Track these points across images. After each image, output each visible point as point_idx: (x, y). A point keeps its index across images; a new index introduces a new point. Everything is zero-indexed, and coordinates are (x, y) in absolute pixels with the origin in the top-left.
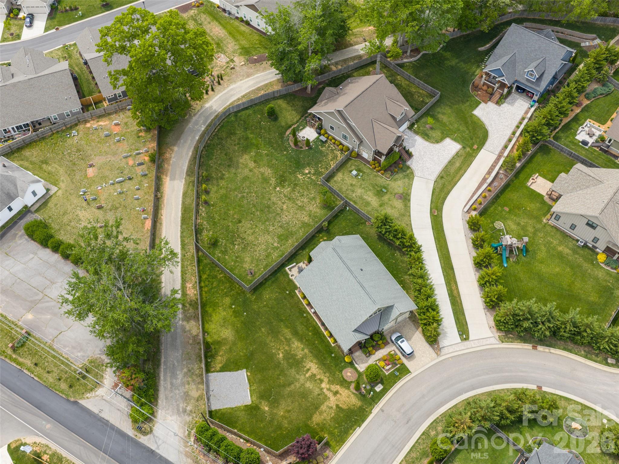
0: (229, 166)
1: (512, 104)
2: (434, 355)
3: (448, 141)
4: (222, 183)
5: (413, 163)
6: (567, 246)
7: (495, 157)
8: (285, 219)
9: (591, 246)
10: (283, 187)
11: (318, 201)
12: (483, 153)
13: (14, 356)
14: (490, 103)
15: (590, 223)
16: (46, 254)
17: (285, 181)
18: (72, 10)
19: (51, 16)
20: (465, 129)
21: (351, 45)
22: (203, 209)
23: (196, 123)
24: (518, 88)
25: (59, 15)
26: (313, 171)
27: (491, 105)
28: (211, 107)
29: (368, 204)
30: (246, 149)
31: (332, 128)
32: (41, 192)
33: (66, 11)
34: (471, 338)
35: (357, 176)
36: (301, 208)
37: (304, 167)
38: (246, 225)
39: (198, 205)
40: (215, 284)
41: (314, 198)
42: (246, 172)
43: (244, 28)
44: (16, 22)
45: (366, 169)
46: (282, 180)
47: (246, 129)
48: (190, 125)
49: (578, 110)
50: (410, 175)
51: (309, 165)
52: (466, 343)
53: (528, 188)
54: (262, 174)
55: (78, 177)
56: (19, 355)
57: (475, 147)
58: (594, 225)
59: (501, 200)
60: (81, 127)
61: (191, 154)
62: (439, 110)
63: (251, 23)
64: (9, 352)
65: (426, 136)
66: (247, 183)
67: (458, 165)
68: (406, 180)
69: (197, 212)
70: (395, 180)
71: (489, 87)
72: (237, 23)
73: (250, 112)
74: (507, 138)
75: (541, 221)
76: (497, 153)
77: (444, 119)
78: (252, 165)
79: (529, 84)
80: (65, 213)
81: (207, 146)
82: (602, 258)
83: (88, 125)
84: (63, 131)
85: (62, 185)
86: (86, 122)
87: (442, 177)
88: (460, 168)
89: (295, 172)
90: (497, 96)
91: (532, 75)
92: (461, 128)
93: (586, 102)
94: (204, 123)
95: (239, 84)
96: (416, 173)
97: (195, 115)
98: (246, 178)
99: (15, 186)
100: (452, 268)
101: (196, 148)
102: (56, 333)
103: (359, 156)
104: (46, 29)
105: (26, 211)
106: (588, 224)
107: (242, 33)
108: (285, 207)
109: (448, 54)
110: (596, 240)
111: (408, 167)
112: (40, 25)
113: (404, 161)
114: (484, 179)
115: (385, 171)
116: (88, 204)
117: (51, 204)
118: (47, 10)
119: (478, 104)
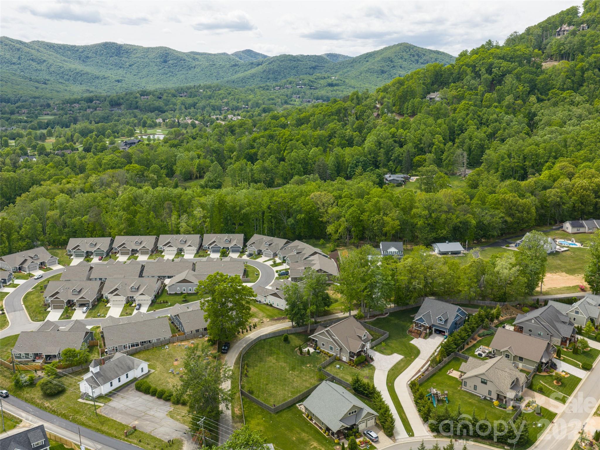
0: (260, 362)
1: (434, 338)
2: (392, 442)
3: (395, 355)
4: (256, 368)
5: (374, 364)
6: (474, 400)
7: (425, 361)
8: (295, 385)
9: (489, 399)
10: (294, 371)
11: (316, 378)
12: (417, 359)
13: (126, 439)
14: (420, 339)
15: (483, 380)
16: (148, 397)
17: (295, 369)
18: (164, 302)
19: (151, 305)
20: (405, 349)
21: (334, 314)
22: (244, 379)
23: (241, 343)
24: (436, 331)
25: (156, 305)
26: (312, 366)
27: (420, 340)
28: (249, 337)
29: (347, 380)
30: (271, 354)
31: (323, 345)
32: (146, 371)
33: (161, 303)
34: (415, 435)
35: (339, 368)
36: (306, 381)
37: (306, 364)
38: (271, 386)
39: (241, 377)
40: (252, 410)
41: (313, 377)
42: (271, 364)
43: (268, 308)
44: (130, 308)
45: (346, 366)
46: (293, 369)
47: (271, 346)
48: (237, 344)
49: (475, 342)
50: (373, 369)
51: (309, 363)
52: (412, 438)
53: (448, 375)
54: (281, 365)
55: (168, 365)
56: (129, 438)
57: (413, 357)
58: (486, 381)
59: (431, 380)
60: (171, 345)
61: (237, 356)
62: (388, 341)
63: (273, 305)
64: (123, 437)
65: (382, 352)
66: (272, 369)
67: (402, 365)
68: (371, 371)
69: (241, 380)
70: (364, 371)
71: (418, 330)
72: (264, 306)
73: (273, 339)
74: (432, 353)
75: (457, 389)
76: (426, 359)
77: (393, 345)
78: (274, 361)
79: (441, 326)
80: (160, 380)
81: (247, 353)
82: (496, 403)
83: (175, 344)
84: (159, 347)
85: (158, 369)
86: (174, 343)
87: (393, 370)
88: (404, 366)
89: (301, 366)
90: (423, 335)
91: (441, 320)
92: (403, 349)
93: (479, 339)
94: (245, 343)
95: (266, 328)
96: (376, 368)
97: (240, 340)
98: (270, 367)
99: (133, 363)
100: (402, 407)
101: (240, 354)
102: (152, 429)
103: (340, 360)
104: (148, 311)
105: (135, 379)
106: (482, 382)
107: (268, 310)
108: (295, 380)
109: (392, 318)
110: (490, 392)
111: (372, 365)
112: (144, 309)
113: (369, 362)
114: (419, 371)
115: (357, 365)
116: (174, 376)
117: (151, 377)
118: (150, 302)
119: (412, 339)
